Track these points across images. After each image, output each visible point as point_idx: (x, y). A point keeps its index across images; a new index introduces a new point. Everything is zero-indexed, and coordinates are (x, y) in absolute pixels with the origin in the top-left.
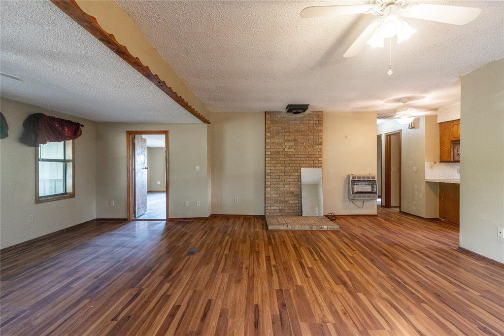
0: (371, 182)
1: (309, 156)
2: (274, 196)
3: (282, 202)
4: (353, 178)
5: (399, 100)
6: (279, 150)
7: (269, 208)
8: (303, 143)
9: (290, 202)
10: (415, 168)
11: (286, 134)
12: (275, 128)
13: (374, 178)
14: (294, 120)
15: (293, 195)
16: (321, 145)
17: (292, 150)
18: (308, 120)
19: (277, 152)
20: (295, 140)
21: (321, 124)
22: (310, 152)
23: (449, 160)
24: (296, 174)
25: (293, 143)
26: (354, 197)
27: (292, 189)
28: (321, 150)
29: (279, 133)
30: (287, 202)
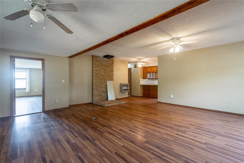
0: (127, 86)
1: (109, 76)
2: (97, 93)
3: (100, 95)
4: (123, 84)
5: (138, 59)
6: (99, 73)
8: (107, 71)
9: (103, 95)
10: (137, 81)
11: (101, 66)
12: (97, 63)
13: (128, 84)
15: (104, 92)
16: (113, 72)
17: (104, 73)
18: (109, 61)
19: (98, 74)
20: (104, 69)
21: (113, 64)
22: (109, 74)
23: (146, 78)
24: (105, 83)
25: (104, 70)
26: (123, 91)
27: (103, 90)
28: (113, 74)
29: (99, 66)
30: (101, 95)
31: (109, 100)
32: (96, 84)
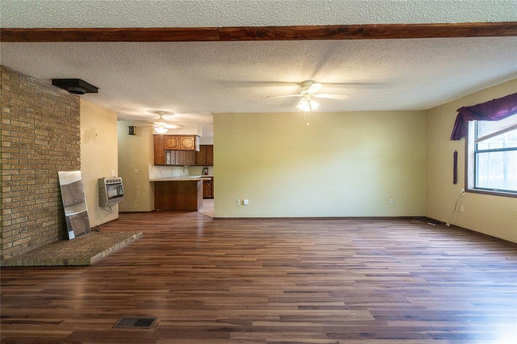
0: (117, 185)
1: (67, 155)
2: (18, 221)
3: (32, 228)
4: (107, 181)
6: (26, 141)
7: (10, 245)
8: (59, 135)
9: (44, 225)
10: (137, 170)
12: (19, 103)
13: (119, 180)
14: (47, 97)
15: (48, 214)
16: (79, 140)
17: (46, 143)
18: (66, 104)
19: (23, 144)
20: (49, 129)
22: (67, 149)
23: (163, 164)
24: (52, 180)
25: (46, 133)
26: (109, 202)
27: (46, 205)
28: (79, 147)
29: (25, 112)
30: (39, 226)
31: (70, 239)
32: (15, 186)
